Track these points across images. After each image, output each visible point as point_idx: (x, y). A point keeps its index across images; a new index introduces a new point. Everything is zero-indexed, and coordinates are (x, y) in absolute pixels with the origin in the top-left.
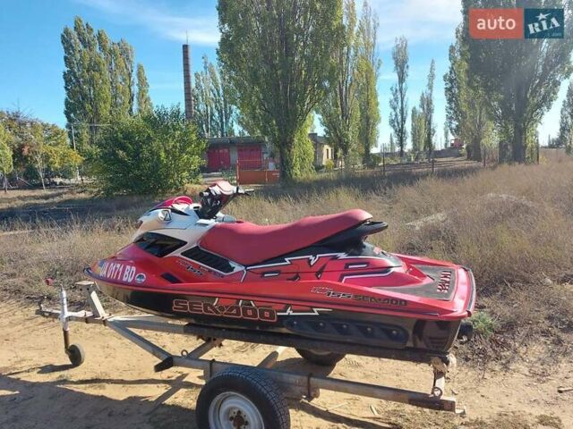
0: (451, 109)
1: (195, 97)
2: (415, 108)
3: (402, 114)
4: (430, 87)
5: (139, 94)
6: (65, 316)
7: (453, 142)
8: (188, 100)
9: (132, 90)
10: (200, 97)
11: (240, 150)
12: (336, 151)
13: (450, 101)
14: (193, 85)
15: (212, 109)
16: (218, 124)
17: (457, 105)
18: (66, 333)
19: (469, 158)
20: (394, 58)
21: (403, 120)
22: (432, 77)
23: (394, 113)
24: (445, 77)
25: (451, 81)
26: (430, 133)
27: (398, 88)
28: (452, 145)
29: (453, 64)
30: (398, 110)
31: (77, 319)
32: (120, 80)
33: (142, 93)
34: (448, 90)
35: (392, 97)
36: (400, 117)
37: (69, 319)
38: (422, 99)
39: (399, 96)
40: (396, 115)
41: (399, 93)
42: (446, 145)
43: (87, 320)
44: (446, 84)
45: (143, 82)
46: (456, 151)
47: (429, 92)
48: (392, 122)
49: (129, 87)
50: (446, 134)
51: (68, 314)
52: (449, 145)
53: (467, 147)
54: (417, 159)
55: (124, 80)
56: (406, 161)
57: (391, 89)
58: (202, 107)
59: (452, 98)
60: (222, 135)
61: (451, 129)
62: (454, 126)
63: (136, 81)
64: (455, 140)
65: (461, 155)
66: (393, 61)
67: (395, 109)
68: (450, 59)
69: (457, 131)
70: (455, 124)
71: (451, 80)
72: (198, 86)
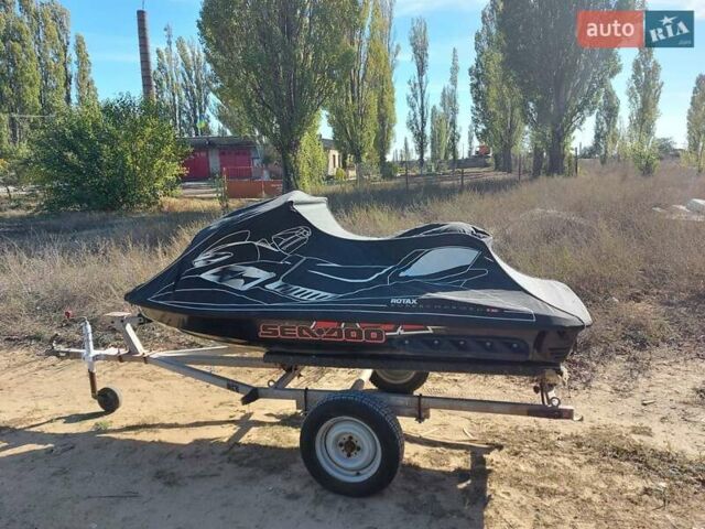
0: (477, 109)
1: (157, 82)
2: (434, 107)
3: (422, 114)
4: (454, 81)
5: (79, 75)
6: (91, 355)
7: (478, 149)
8: (147, 85)
9: (69, 69)
10: (165, 83)
11: (222, 154)
12: (345, 157)
13: (476, 99)
14: (154, 66)
15: (180, 99)
16: (189, 119)
17: (484, 105)
18: (92, 376)
19: (497, 168)
20: (412, 44)
21: (424, 122)
22: (455, 69)
23: (412, 113)
24: (470, 71)
25: (478, 76)
26: (454, 139)
27: (417, 81)
28: (477, 152)
29: (479, 56)
30: (417, 109)
31: (108, 358)
32: (51, 55)
33: (83, 74)
34: (474, 86)
35: (410, 93)
36: (419, 118)
37: (96, 358)
38: (444, 95)
39: (419, 92)
40: (415, 116)
41: (418, 88)
42: (470, 152)
43: (120, 358)
44: (472, 79)
45: (83, 60)
46: (481, 160)
47: (451, 87)
48: (411, 125)
49: (64, 64)
50: (471, 138)
51: (94, 352)
52: (474, 154)
53: (495, 156)
54: (437, 169)
55: (58, 55)
56: (425, 171)
57: (409, 83)
58: (167, 96)
59: (479, 96)
60: (197, 135)
61: (477, 134)
62: (480, 130)
63: (74, 57)
64: (480, 147)
65: (487, 165)
66: (411, 48)
67: (413, 107)
68: (476, 49)
69: (483, 136)
70: (481, 127)
71: (478, 74)
72: (161, 67)
